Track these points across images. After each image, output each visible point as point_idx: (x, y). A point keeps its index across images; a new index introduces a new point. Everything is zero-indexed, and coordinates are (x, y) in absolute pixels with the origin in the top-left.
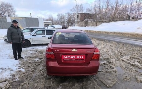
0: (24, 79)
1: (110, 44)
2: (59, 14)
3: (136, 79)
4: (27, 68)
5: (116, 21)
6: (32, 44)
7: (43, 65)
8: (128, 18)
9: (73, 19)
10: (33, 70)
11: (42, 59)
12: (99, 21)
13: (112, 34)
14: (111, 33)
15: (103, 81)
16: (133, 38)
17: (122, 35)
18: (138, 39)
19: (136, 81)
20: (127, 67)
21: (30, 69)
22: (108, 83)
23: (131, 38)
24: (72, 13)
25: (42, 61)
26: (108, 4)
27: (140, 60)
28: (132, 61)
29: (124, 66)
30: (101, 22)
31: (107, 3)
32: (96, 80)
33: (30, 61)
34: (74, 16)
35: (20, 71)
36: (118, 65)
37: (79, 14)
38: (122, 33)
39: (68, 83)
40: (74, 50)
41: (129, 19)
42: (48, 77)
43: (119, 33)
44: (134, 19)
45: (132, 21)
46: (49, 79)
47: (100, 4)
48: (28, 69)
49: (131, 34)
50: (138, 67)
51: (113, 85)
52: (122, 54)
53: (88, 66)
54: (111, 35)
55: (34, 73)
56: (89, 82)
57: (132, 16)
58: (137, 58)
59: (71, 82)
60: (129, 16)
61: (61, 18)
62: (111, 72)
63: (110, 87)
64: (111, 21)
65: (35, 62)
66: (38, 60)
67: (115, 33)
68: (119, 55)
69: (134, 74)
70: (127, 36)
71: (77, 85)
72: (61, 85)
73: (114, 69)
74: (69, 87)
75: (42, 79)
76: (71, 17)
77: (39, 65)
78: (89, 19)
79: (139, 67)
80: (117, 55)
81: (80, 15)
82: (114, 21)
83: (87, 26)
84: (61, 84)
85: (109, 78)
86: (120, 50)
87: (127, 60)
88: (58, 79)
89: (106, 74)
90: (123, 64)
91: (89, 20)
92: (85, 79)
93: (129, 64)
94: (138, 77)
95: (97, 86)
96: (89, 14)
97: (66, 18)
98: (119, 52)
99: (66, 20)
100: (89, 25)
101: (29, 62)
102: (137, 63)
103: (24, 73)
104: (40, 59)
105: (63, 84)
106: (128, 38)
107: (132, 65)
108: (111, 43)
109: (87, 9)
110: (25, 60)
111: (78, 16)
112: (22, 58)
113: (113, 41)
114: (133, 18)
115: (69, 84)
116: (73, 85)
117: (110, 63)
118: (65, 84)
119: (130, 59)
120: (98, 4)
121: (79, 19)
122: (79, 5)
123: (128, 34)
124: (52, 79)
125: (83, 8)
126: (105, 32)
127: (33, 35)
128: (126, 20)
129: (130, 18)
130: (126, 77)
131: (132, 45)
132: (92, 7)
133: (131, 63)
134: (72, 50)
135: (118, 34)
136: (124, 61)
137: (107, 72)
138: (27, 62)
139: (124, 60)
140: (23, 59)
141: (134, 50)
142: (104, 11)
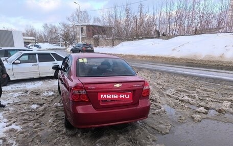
0: (28, 143)
1: (143, 74)
2: (46, 24)
3: (193, 118)
4: (24, 123)
5: (142, 39)
6: (11, 79)
7: (51, 114)
8: (158, 35)
9: (73, 33)
10: (37, 124)
11: (45, 105)
12: (118, 39)
13: (139, 58)
14: (138, 56)
15: (154, 126)
16: (169, 64)
17: (154, 59)
18: (175, 65)
19: (194, 121)
20: (176, 104)
21: (30, 124)
22: (161, 128)
23: (165, 64)
24: (70, 24)
25: (45, 108)
26: (127, 13)
27: (188, 93)
28: (179, 95)
29: (173, 103)
30: (120, 39)
31: (127, 11)
32: (145, 127)
33: (24, 111)
34: (74, 29)
35: (12, 130)
36: (164, 102)
37: (84, 25)
38: (154, 57)
39: (107, 138)
40: (118, 85)
41: (158, 37)
42: (70, 133)
43: (149, 57)
44: (166, 36)
45: (163, 39)
46: (74, 135)
47: (116, 11)
48: (25, 125)
49: (165, 58)
50: (188, 102)
51: (169, 130)
52: (164, 87)
53: (138, 107)
54: (138, 60)
55: (41, 130)
56: (137, 131)
57: (162, 33)
58: (183, 91)
59: (112, 135)
60: (158, 32)
61: (51, 31)
62: (159, 113)
63: (167, 133)
64: (135, 39)
65: (32, 111)
66: (37, 108)
67: (144, 57)
68: (161, 89)
69: (188, 113)
70: (161, 60)
71: (122, 137)
72: (98, 143)
73: (162, 109)
74: (112, 142)
75: (62, 138)
76: (68, 30)
77: (43, 115)
78: (102, 35)
79: (190, 103)
80: (158, 88)
81: (85, 28)
82: (139, 39)
83: (98, 45)
84: (98, 141)
85: (161, 122)
86: (159, 81)
87: (173, 94)
88: (89, 133)
89: (154, 117)
90: (170, 100)
91: (100, 36)
92: (129, 128)
93: (177, 99)
94: (194, 116)
95: (150, 136)
96: (100, 27)
97: (61, 32)
98: (159, 84)
99: (61, 35)
100: (102, 45)
101: (22, 113)
102: (186, 98)
103: (22, 133)
104: (41, 105)
105: (101, 139)
106: (162, 63)
107: (182, 101)
108: (143, 72)
109: (94, 18)
110: (12, 109)
111: (82, 28)
112: (4, 106)
113: (145, 69)
114: (163, 35)
115: (109, 138)
116: (117, 139)
117: (153, 100)
118: (104, 138)
119: (176, 93)
120: (113, 12)
121: (85, 34)
122: (81, 12)
123: (162, 58)
124: (79, 135)
125: (88, 16)
126: (129, 56)
127: (14, 63)
128: (156, 38)
129: (159, 34)
130: (180, 117)
131: (171, 73)
132: (104, 16)
133: (180, 98)
134: (115, 86)
135: (149, 59)
136: (169, 96)
137: (154, 114)
138: (18, 113)
139: (170, 94)
140: (6, 108)
141: (177, 80)
142: (123, 22)
